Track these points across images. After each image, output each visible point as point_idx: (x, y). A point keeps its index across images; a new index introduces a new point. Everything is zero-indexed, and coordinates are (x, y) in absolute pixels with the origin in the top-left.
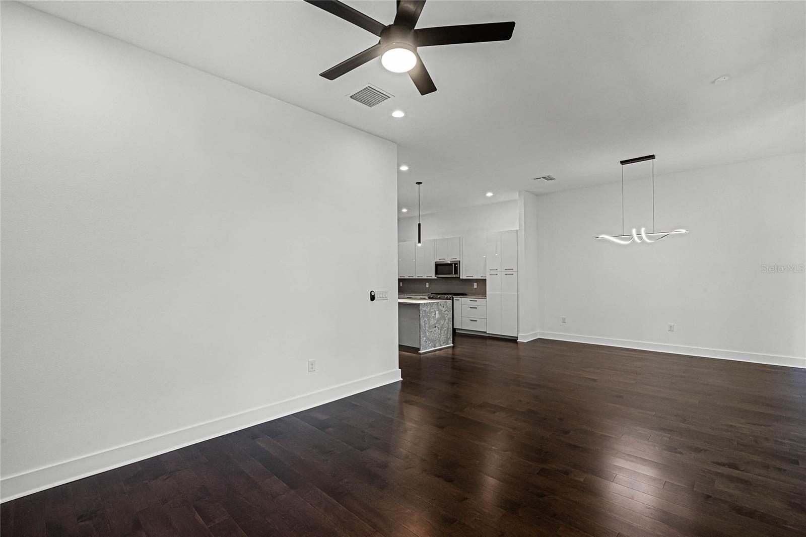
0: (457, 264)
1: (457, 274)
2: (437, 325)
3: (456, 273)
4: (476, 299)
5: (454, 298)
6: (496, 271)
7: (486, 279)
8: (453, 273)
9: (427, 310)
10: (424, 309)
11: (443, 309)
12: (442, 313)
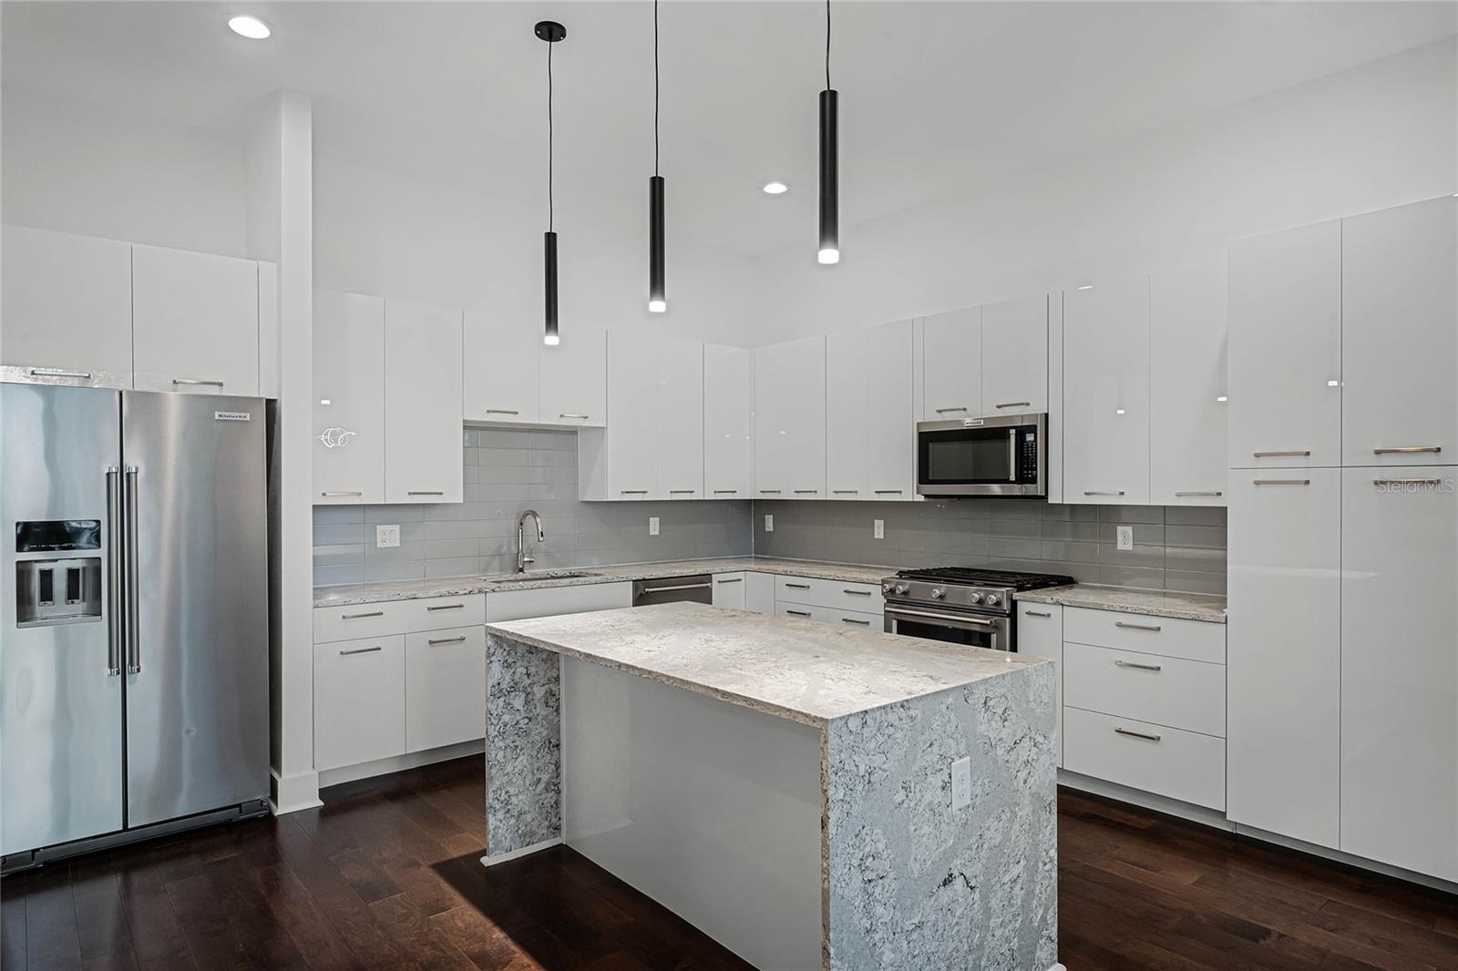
0: (1033, 429)
1: (1034, 481)
2: (956, 866)
3: (1026, 472)
4: (1154, 622)
5: (1023, 608)
6: (1301, 461)
7: (1226, 508)
8: (1012, 478)
9: (884, 763)
10: (864, 766)
11: (1004, 734)
12: (995, 760)
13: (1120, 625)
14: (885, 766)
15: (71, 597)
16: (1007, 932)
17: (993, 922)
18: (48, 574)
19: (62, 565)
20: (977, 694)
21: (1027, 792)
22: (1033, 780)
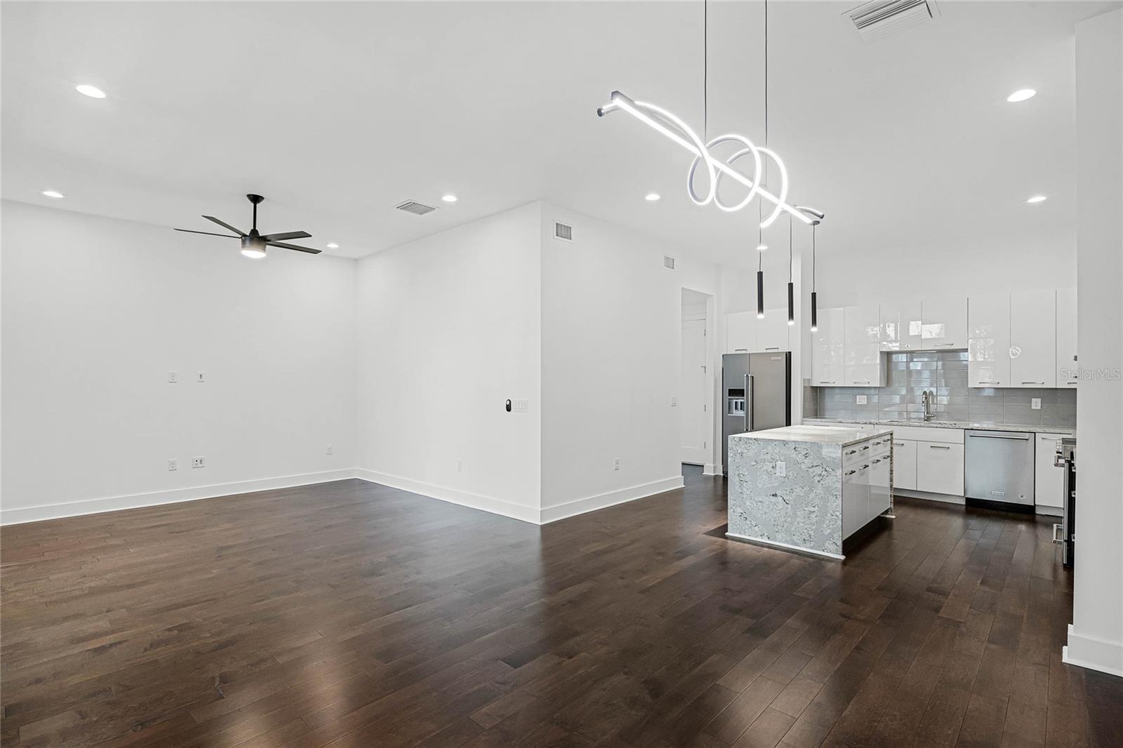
9: (747, 452)
10: (740, 451)
11: (805, 461)
12: (800, 468)
15: (741, 409)
16: (806, 526)
17: (798, 519)
18: (736, 402)
19: (739, 401)
20: (790, 444)
21: (820, 485)
22: (824, 483)
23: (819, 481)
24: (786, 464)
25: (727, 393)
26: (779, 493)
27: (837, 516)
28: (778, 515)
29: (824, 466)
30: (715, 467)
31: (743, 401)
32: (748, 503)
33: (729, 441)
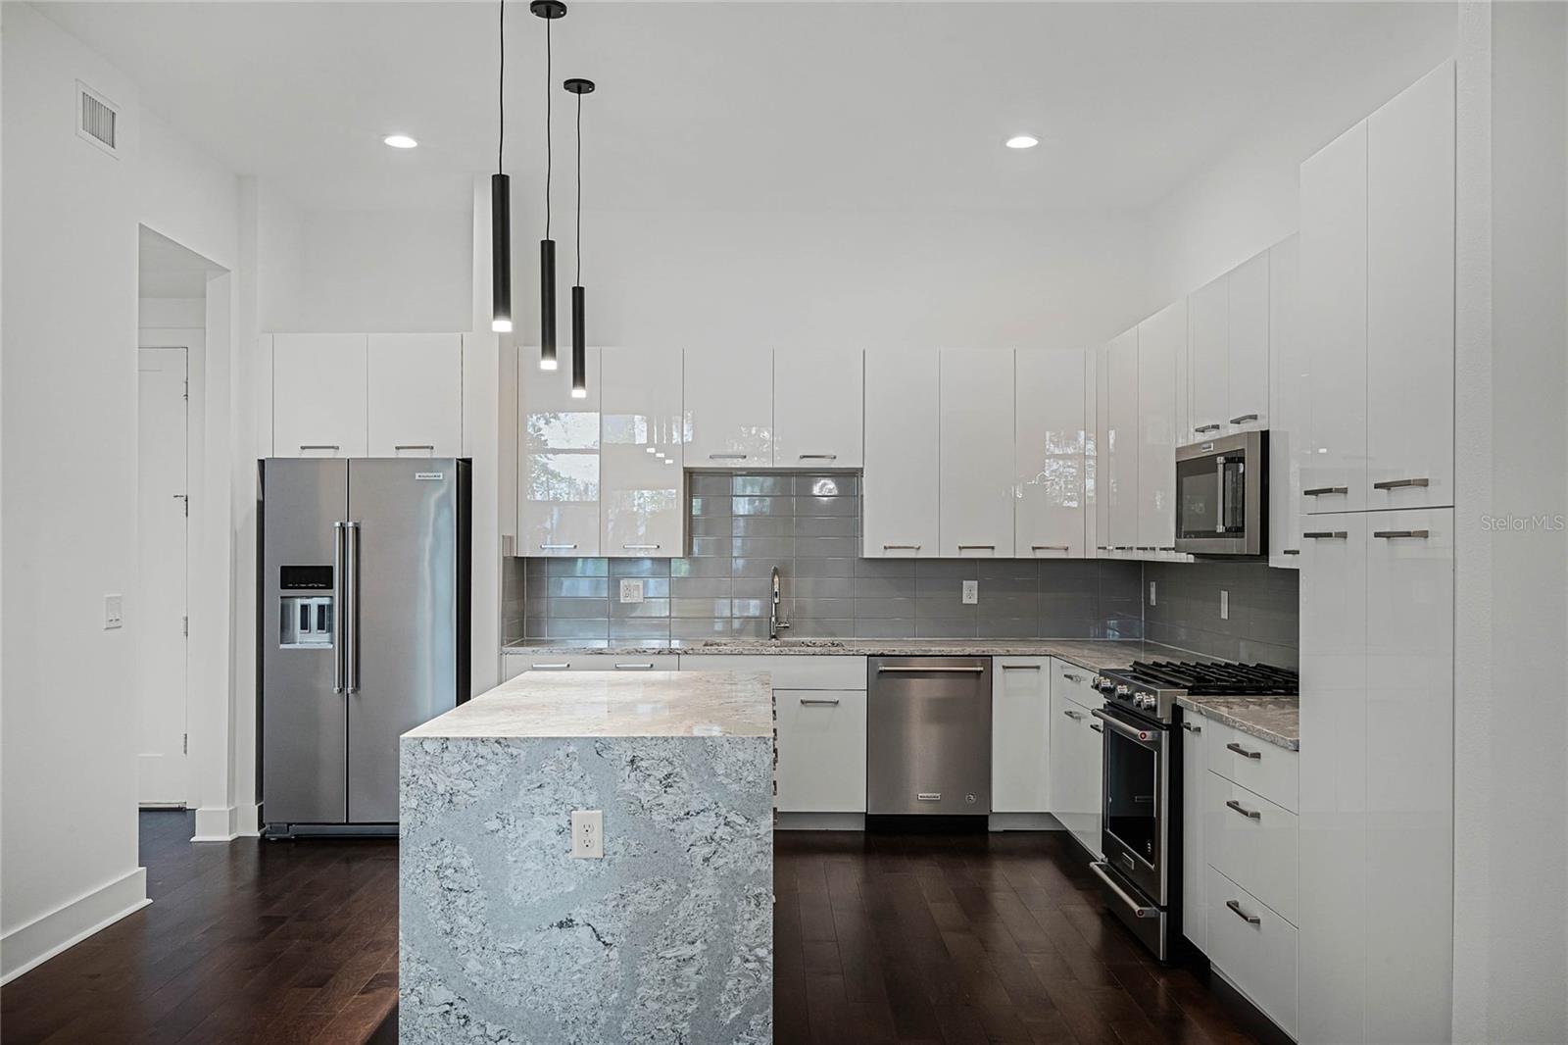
7: (1298, 570)
8: (1220, 529)
9: (471, 789)
10: (443, 786)
11: (665, 799)
12: (650, 824)
13: (1234, 747)
14: (472, 792)
15: (321, 627)
16: (669, 1010)
17: (641, 991)
18: (304, 608)
19: (314, 603)
20: (617, 750)
21: (710, 872)
22: (721, 862)
23: (706, 860)
24: (604, 817)
25: (273, 577)
26: (579, 915)
27: (760, 960)
28: (579, 989)
29: (723, 811)
30: (233, 813)
31: (325, 601)
32: (473, 965)
33: (404, 756)
